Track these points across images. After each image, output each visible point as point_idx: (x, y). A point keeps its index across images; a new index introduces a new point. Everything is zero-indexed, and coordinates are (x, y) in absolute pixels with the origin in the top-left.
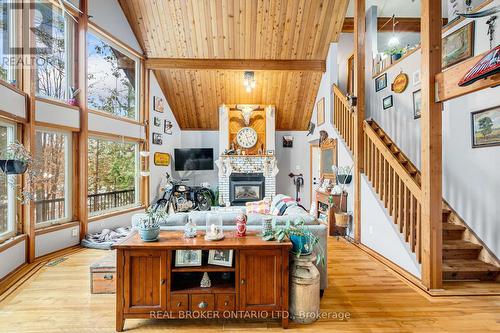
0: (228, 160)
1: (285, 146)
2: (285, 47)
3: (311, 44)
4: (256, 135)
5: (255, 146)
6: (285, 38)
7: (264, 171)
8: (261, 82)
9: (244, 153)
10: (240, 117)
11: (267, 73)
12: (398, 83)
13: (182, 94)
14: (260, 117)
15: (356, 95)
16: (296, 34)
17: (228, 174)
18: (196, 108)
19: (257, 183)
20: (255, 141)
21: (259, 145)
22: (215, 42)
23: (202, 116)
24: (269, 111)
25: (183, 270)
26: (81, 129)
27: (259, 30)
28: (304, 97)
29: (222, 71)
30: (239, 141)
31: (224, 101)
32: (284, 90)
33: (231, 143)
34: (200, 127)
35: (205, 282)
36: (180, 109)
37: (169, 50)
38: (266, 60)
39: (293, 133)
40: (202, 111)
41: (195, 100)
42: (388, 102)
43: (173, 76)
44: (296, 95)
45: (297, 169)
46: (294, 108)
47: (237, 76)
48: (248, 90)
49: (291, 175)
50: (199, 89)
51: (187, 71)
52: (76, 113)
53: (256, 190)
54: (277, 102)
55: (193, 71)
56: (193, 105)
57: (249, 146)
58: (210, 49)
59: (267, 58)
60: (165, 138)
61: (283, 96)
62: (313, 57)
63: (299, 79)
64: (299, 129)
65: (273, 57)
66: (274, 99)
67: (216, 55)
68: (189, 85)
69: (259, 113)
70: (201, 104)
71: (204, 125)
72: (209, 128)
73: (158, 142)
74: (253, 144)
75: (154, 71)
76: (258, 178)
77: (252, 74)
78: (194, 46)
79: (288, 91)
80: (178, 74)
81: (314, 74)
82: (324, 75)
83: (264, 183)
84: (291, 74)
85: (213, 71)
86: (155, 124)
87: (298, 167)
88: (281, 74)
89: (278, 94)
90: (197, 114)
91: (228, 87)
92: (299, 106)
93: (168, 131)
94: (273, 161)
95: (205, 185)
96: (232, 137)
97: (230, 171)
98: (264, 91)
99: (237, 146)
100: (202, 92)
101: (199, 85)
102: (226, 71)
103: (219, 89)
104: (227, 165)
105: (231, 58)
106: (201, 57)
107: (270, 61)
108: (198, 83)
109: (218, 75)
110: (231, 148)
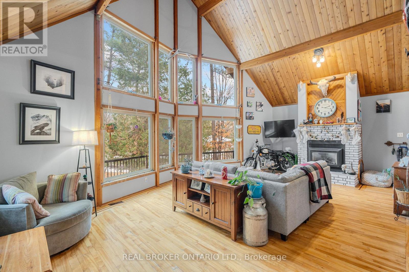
0: (304, 129)
1: (379, 111)
2: (351, 14)
4: (334, 105)
5: (334, 114)
6: (349, 5)
7: (343, 139)
8: (333, 54)
9: (321, 122)
10: (317, 90)
13: (267, 81)
14: (340, 86)
17: (305, 141)
18: (280, 89)
19: (335, 150)
20: (334, 110)
21: (339, 113)
22: (281, 36)
23: (286, 94)
24: (349, 79)
26: (199, 116)
27: (317, 12)
29: (293, 56)
30: (317, 111)
31: (301, 79)
32: (364, 54)
33: (309, 114)
34: (286, 103)
36: (268, 91)
37: (252, 54)
38: (332, 34)
40: (284, 90)
41: (277, 83)
43: (258, 70)
44: (383, 55)
45: (398, 137)
46: (385, 69)
47: (307, 55)
48: (319, 65)
49: (389, 144)
50: (279, 74)
51: (266, 64)
52: (196, 107)
53: (334, 157)
54: (359, 68)
55: (270, 63)
56: (276, 87)
57: (328, 115)
58: (280, 43)
59: (333, 31)
60: (256, 115)
61: (364, 60)
63: (382, 37)
65: (340, 27)
66: (354, 66)
67: (286, 45)
68: (271, 73)
69: (337, 82)
70: (282, 85)
71: (289, 101)
73: (250, 118)
74: (332, 113)
75: (246, 70)
77: (322, 50)
78: (267, 46)
79: (370, 54)
80: (261, 68)
83: (343, 151)
84: (367, 36)
85: (286, 59)
86: (248, 106)
87: (399, 135)
88: (355, 40)
89: (358, 60)
90: (282, 94)
91: (302, 67)
92: (391, 65)
93: (260, 109)
94: (354, 128)
95: (287, 149)
96: (310, 108)
97: (307, 138)
98: (339, 61)
99: (314, 116)
100: (281, 76)
101: (278, 72)
102: (296, 55)
103: (294, 71)
104: (304, 133)
105: (298, 43)
106: (274, 51)
107: (338, 32)
108: (277, 71)
109: (291, 60)
110: (308, 118)
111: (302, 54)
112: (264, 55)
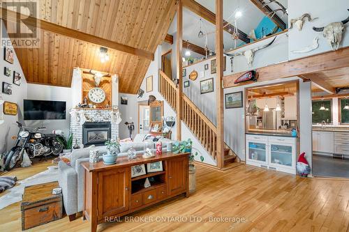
0: (82, 111)
1: (122, 103)
2: (132, 38)
3: (148, 41)
4: (104, 94)
5: (103, 102)
6: (133, 33)
7: (111, 120)
8: (112, 57)
9: (95, 106)
10: (91, 79)
11: (117, 52)
12: (193, 75)
14: (107, 82)
15: (178, 78)
16: (140, 33)
17: (82, 123)
18: (49, 66)
19: (106, 129)
20: (104, 98)
21: (106, 101)
23: (55, 73)
24: (114, 78)
25: (138, 178)
27: (116, 22)
28: (139, 73)
29: (82, 42)
30: (90, 97)
31: (78, 65)
32: (126, 66)
33: (83, 99)
35: (147, 184)
38: (117, 43)
39: (128, 95)
40: (55, 69)
41: (49, 59)
42: (186, 84)
44: (134, 71)
45: (130, 119)
46: (130, 79)
47: (94, 48)
49: (127, 123)
50: (57, 50)
51: (46, 32)
53: (105, 134)
54: (121, 73)
55: (53, 34)
56: (46, 62)
57: (99, 102)
58: (75, 22)
59: (119, 42)
60: (14, 88)
61: (125, 69)
62: (147, 50)
63: (137, 61)
64: (132, 93)
65: (123, 43)
66: (119, 71)
67: (79, 27)
69: (107, 78)
70: (55, 63)
71: (55, 81)
72: (59, 84)
73: (8, 92)
74: (102, 101)
76: (106, 125)
77: (106, 50)
79: (129, 67)
81: (146, 60)
82: (152, 62)
83: (110, 129)
84: (133, 57)
85: (73, 40)
86: (5, 74)
87: (131, 118)
88: (127, 55)
89: (122, 68)
90: (50, 71)
91: (84, 55)
92: (134, 78)
93: (17, 82)
94: (118, 113)
96: (84, 94)
97: (83, 120)
99: (89, 101)
100: (58, 53)
101: (57, 48)
102: (85, 43)
103: (76, 55)
104: (81, 116)
105: (91, 34)
106: (64, 25)
107: (121, 44)
108: (56, 46)
109: (78, 44)
110: (84, 102)
111: (91, 44)
112: (49, 21)
